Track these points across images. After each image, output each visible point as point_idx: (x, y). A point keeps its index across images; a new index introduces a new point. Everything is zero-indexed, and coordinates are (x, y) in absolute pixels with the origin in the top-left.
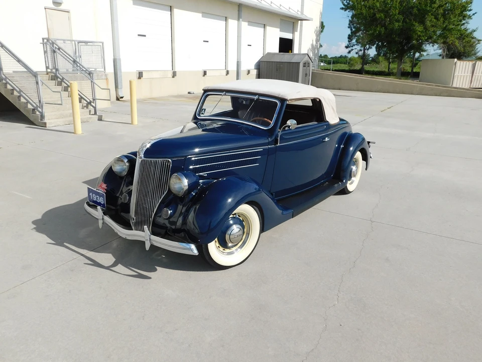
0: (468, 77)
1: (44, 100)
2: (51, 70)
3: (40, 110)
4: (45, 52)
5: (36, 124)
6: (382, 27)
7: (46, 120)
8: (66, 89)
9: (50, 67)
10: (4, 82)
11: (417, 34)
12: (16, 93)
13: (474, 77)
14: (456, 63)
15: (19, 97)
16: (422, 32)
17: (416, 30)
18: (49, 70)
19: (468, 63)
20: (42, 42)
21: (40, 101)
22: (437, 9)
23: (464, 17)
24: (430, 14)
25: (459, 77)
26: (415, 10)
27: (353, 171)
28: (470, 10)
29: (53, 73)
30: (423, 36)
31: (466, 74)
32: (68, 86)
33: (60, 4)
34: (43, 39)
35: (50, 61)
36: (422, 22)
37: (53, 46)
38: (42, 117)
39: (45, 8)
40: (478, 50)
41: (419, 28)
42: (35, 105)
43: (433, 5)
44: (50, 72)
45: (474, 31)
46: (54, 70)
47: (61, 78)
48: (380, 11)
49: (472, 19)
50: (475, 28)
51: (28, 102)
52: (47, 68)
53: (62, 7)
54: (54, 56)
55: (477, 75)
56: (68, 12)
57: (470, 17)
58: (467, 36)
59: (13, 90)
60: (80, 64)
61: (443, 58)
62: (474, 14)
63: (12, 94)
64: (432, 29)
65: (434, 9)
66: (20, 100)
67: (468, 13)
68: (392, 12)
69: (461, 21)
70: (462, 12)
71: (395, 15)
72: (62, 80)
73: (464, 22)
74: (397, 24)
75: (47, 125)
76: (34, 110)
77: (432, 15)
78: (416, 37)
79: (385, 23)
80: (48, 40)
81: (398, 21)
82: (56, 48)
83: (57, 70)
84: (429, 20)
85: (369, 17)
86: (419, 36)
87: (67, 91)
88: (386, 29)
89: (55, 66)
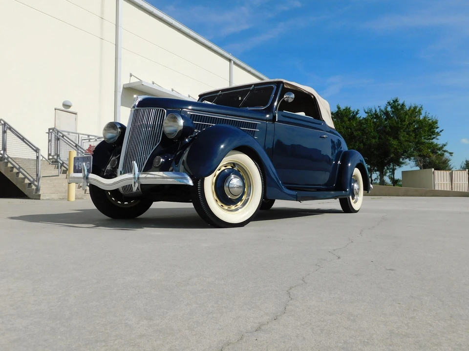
0: (448, 185)
1: (41, 174)
2: (53, 156)
3: (36, 183)
4: (50, 141)
5: (31, 197)
6: (360, 143)
7: (41, 192)
8: (64, 172)
9: (53, 154)
10: (6, 161)
11: (393, 147)
12: (15, 170)
13: (453, 185)
14: (434, 172)
15: (18, 173)
16: (397, 145)
17: (392, 144)
18: (51, 157)
19: (445, 172)
20: (48, 131)
21: (37, 175)
22: (407, 126)
23: (433, 133)
24: (402, 130)
25: (440, 185)
26: (388, 129)
27: (355, 188)
28: (437, 128)
29: (54, 159)
30: (399, 149)
31: (445, 182)
32: (67, 170)
33: (69, 106)
34: (49, 129)
35: (53, 149)
36: (396, 137)
37: (58, 134)
38: (38, 189)
39: (55, 109)
40: (452, 166)
41: (395, 143)
42: (32, 180)
43: (404, 123)
44: (51, 159)
45: (445, 145)
46: (55, 157)
47: (61, 162)
48: (356, 130)
49: (440, 135)
50: (444, 143)
51: (26, 177)
52: (49, 155)
53: (70, 110)
54: (57, 143)
55: (456, 182)
56: (76, 114)
57: (438, 134)
58: (440, 149)
59: (12, 168)
60: (81, 148)
61: (421, 168)
62: (441, 131)
63: (12, 171)
64: (406, 144)
65: (405, 127)
66: (18, 176)
67: (437, 130)
68: (368, 130)
69: (431, 136)
70: (430, 129)
71: (371, 132)
72: (62, 165)
73: (433, 136)
74: (373, 141)
75: (41, 198)
76: (30, 184)
77: (404, 131)
78: (392, 150)
79: (363, 140)
80: (53, 129)
81: (374, 138)
82: (60, 136)
83: (58, 156)
84: (403, 136)
85: (348, 135)
86: (396, 149)
87: (66, 173)
88: (364, 145)
89: (57, 152)
